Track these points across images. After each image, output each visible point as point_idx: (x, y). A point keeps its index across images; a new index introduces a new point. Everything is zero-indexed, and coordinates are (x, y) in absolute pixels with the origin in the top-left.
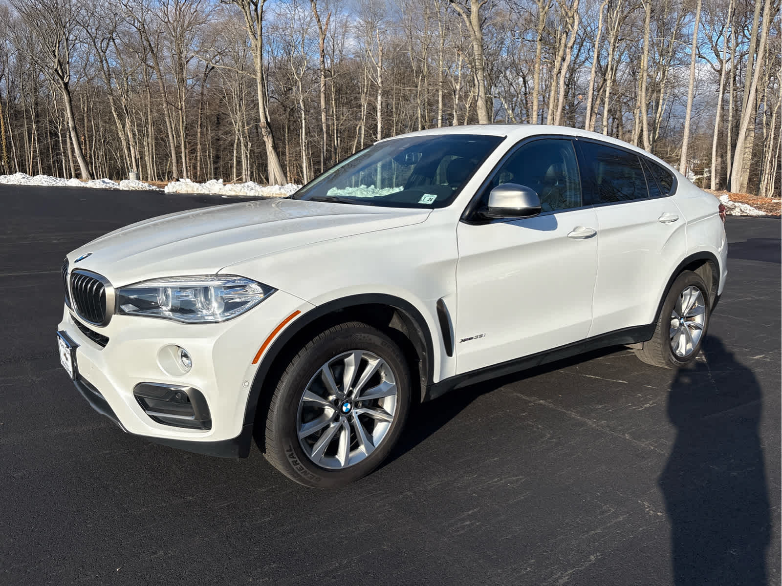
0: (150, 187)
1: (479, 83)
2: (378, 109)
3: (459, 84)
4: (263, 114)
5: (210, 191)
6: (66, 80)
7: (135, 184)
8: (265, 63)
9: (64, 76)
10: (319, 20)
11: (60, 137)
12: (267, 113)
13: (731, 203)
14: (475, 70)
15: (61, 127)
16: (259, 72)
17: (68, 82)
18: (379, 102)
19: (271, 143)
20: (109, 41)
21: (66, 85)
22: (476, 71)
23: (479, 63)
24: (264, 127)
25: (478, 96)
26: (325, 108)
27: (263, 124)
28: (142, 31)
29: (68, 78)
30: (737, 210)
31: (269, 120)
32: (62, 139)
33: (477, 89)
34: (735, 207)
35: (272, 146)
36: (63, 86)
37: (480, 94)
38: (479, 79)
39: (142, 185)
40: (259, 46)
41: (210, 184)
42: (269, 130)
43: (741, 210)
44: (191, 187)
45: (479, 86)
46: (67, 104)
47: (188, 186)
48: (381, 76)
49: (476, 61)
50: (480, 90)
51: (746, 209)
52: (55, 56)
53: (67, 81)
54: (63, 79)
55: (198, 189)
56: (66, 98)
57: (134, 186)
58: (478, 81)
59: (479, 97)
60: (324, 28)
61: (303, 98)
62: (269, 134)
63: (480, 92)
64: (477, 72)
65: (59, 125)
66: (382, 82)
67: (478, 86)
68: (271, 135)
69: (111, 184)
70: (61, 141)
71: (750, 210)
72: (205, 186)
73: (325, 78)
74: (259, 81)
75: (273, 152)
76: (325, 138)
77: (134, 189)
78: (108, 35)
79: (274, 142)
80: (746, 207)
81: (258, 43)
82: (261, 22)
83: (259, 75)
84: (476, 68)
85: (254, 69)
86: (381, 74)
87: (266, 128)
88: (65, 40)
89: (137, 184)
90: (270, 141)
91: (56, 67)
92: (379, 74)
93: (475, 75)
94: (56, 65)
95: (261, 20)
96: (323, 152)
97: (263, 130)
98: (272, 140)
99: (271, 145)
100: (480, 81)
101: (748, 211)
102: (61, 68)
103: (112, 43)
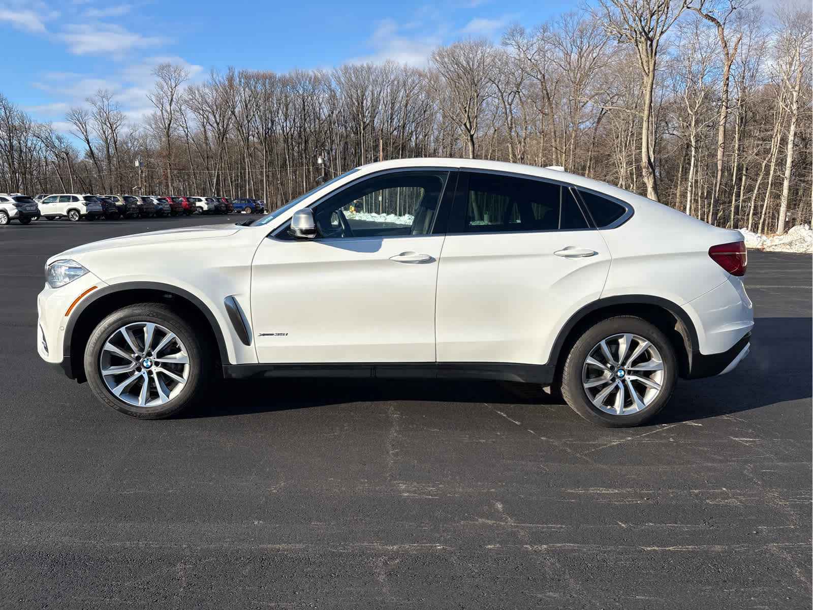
2: (790, 141)
4: (646, 153)
9: (471, 130)
10: (726, 46)
12: (651, 153)
16: (647, 108)
17: (473, 135)
18: (792, 133)
19: (652, 184)
20: (515, 94)
24: (645, 167)
26: (723, 143)
27: (644, 164)
28: (543, 81)
29: (474, 130)
31: (652, 160)
36: (469, 138)
40: (650, 81)
42: (651, 170)
48: (797, 101)
52: (466, 112)
53: (473, 133)
56: (471, 148)
60: (731, 52)
61: (695, 134)
62: (651, 174)
66: (798, 108)
68: (652, 176)
73: (727, 108)
74: (645, 118)
75: (653, 193)
78: (515, 89)
79: (655, 183)
81: (649, 78)
82: (655, 57)
83: (646, 112)
85: (641, 107)
86: (797, 99)
87: (648, 168)
88: (477, 97)
90: (650, 182)
92: (795, 100)
94: (466, 120)
95: (655, 54)
96: (715, 192)
97: (644, 170)
98: (653, 180)
99: (652, 186)
102: (470, 122)
103: (517, 96)
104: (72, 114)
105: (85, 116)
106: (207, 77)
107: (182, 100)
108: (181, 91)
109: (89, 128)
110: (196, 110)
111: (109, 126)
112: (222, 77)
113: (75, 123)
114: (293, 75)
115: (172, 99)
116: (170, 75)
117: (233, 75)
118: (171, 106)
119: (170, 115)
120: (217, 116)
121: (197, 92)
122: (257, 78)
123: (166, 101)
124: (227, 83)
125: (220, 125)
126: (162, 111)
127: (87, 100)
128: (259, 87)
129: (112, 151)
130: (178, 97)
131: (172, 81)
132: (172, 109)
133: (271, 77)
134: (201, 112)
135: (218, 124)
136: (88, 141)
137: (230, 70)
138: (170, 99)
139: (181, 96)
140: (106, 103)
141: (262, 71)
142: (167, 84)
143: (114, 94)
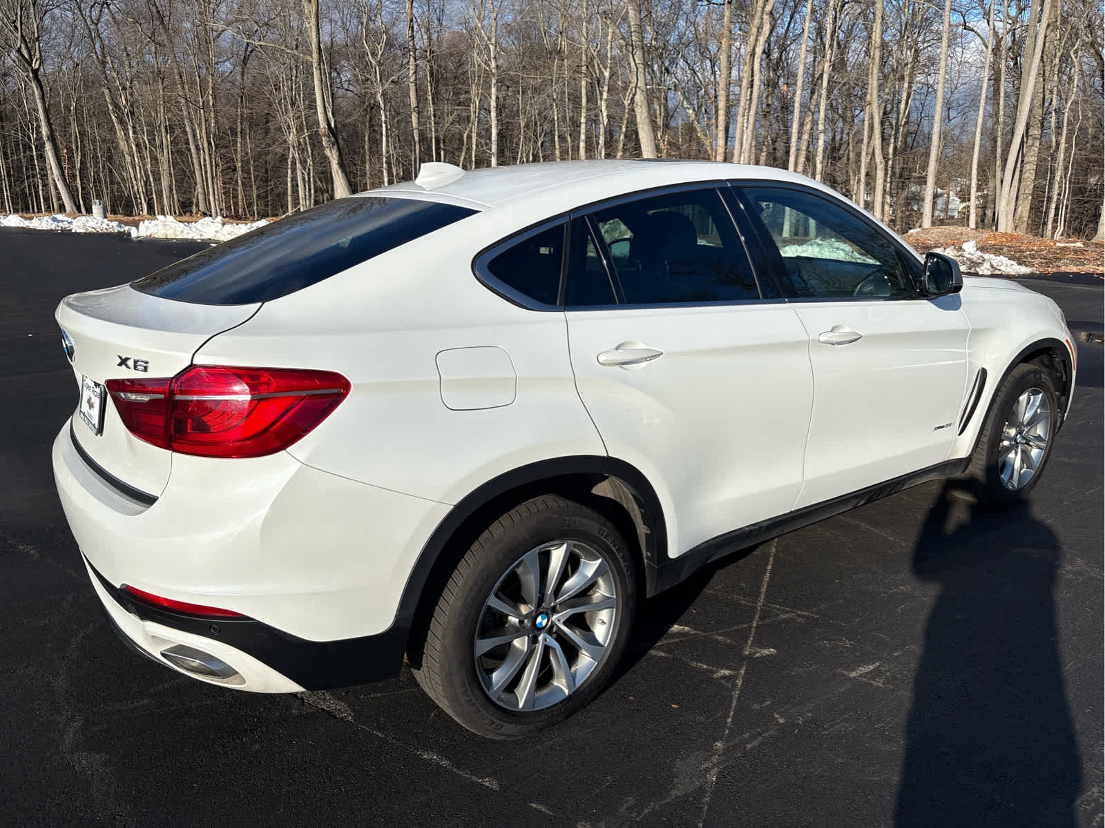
0: (121, 227)
1: (637, 68)
2: (492, 107)
3: (608, 70)
4: (323, 115)
5: (201, 235)
6: (36, 65)
7: (97, 223)
8: (326, 38)
9: (32, 60)
11: (34, 151)
12: (330, 114)
13: (979, 253)
14: (631, 49)
15: (35, 136)
16: (315, 50)
17: (38, 69)
18: (494, 97)
19: (336, 159)
20: (102, 6)
21: (35, 72)
22: (633, 49)
23: (637, 37)
24: (325, 135)
25: (636, 87)
26: (417, 107)
27: (323, 130)
29: (38, 62)
30: (987, 265)
31: (333, 125)
32: (37, 154)
33: (635, 78)
34: (984, 261)
35: (339, 163)
36: (31, 75)
37: (639, 85)
38: (637, 62)
39: (108, 225)
40: (314, 12)
41: (202, 224)
42: (333, 139)
43: (992, 266)
44: (172, 228)
45: (637, 72)
46: (38, 101)
47: (168, 228)
48: (495, 58)
49: (633, 34)
50: (639, 78)
51: (1000, 264)
52: (17, 29)
53: (37, 67)
54: (31, 65)
55: (182, 232)
56: (36, 93)
57: (95, 226)
58: (636, 64)
59: (638, 89)
61: (383, 91)
62: (333, 145)
63: (639, 82)
64: (634, 51)
65: (33, 133)
66: (497, 66)
67: (635, 73)
68: (336, 147)
69: (65, 223)
70: (35, 157)
71: (1007, 265)
72: (195, 227)
73: (416, 60)
74: (315, 65)
75: (340, 172)
76: (417, 151)
77: (94, 231)
79: (340, 156)
80: (1001, 261)
81: (312, 7)
83: (315, 55)
84: (632, 46)
85: (307, 47)
86: (495, 55)
87: (329, 137)
88: (31, 5)
89: (100, 223)
90: (334, 155)
91: (19, 45)
92: (492, 55)
93: (631, 55)
94: (19, 42)
97: (324, 139)
98: (337, 154)
99: (337, 162)
100: (638, 65)
101: (1002, 268)
102: (27, 48)
103: (106, 11)
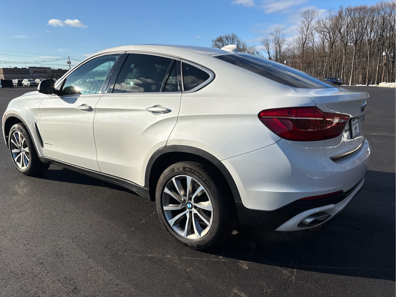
104: (264, 41)
105: (269, 41)
106: (328, 14)
107: (313, 28)
108: (314, 23)
109: (270, 47)
110: (320, 32)
111: (278, 45)
112: (335, 13)
113: (265, 45)
114: (379, 5)
115: (308, 28)
116: (309, 16)
117: (342, 11)
118: (307, 32)
119: (306, 36)
120: (331, 34)
121: (321, 22)
122: (355, 10)
123: (305, 30)
124: (338, 15)
125: (332, 39)
126: (302, 35)
127: (270, 34)
128: (357, 15)
129: (278, 57)
130: (311, 26)
131: (310, 18)
132: (307, 33)
133: (365, 8)
134: (323, 33)
135: (331, 38)
136: (269, 53)
137: (340, 8)
138: (307, 28)
139: (313, 26)
140: (278, 34)
141: (359, 6)
142: (307, 20)
143: (282, 29)
